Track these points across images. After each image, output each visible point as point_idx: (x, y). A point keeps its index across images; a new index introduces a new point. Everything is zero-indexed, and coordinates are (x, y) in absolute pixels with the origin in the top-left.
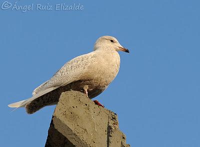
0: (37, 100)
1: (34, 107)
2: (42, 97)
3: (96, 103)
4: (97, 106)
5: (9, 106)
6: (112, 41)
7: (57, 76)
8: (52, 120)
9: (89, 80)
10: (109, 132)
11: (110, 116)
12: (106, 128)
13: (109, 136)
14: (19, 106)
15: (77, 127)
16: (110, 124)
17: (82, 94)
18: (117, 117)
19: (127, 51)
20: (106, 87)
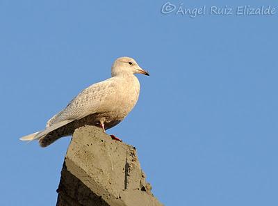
0: (52, 133)
1: (48, 140)
2: (56, 130)
3: (113, 137)
4: (114, 141)
5: (21, 139)
6: (130, 63)
7: (72, 107)
8: (65, 162)
9: (106, 112)
10: (126, 171)
11: (129, 151)
12: (123, 166)
13: (127, 175)
14: (32, 139)
15: (92, 168)
16: (129, 162)
17: (98, 128)
18: (135, 152)
19: (147, 74)
20: (125, 117)
